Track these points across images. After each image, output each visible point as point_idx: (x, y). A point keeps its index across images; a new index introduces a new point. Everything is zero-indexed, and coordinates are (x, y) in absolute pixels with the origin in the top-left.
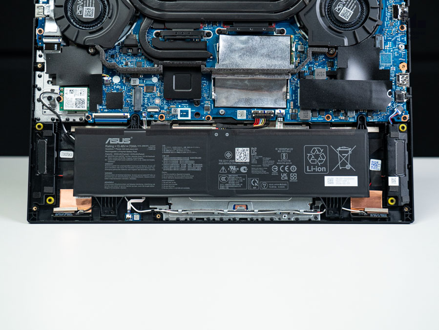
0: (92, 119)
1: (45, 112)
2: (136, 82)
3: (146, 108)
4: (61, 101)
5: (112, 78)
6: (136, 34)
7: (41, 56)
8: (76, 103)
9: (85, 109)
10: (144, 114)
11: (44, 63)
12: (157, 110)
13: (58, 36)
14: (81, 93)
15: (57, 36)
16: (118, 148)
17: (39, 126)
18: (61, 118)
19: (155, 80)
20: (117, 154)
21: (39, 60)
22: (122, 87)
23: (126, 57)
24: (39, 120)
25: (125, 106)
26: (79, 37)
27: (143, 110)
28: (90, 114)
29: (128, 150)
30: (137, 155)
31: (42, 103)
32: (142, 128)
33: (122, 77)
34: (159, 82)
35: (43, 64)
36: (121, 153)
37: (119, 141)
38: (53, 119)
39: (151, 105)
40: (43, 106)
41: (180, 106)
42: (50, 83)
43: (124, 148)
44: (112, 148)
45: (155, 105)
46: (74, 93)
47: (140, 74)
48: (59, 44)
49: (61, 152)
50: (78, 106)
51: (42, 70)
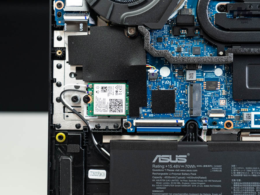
0: (133, 127)
1: (67, 116)
2: (191, 75)
3: (206, 112)
4: (90, 102)
5: (159, 69)
6: (192, 8)
7: (59, 39)
8: (110, 106)
9: (123, 113)
10: (204, 121)
11: (65, 48)
12: (223, 115)
13: (84, 12)
14: (117, 92)
15: (82, 12)
16: (170, 169)
17: (61, 137)
18: (90, 125)
19: (218, 72)
20: (169, 177)
21: (57, 44)
22: (172, 83)
23: (178, 40)
24: (59, 126)
25: (178, 109)
26: (115, 13)
27: (203, 114)
28: (130, 121)
29: (184, 172)
30: (196, 179)
31: (63, 103)
32: (201, 140)
33: (173, 67)
34: (224, 75)
35: (63, 49)
36: (175, 176)
37: (171, 158)
38: (78, 126)
39: (213, 107)
40: (64, 107)
41: (254, 109)
42: (73, 76)
43: (178, 169)
44: (161, 168)
45: (220, 107)
46: (108, 92)
47: (198, 64)
48: (85, 23)
49: (90, 171)
50: (114, 109)
51: (63, 58)
